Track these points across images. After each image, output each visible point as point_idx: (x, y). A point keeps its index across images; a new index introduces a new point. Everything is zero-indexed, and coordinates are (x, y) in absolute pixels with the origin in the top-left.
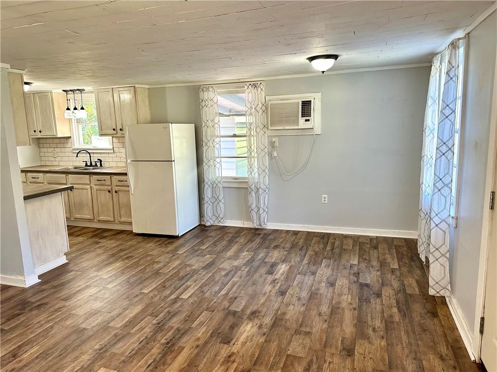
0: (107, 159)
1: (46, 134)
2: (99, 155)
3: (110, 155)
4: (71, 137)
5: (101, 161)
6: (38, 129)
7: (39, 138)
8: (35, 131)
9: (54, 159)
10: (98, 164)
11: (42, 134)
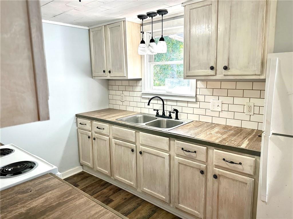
0: (185, 110)
1: (115, 75)
2: (175, 104)
3: (190, 105)
4: (141, 79)
5: (177, 111)
6: (108, 69)
7: (108, 80)
8: (104, 71)
9: (121, 103)
10: (173, 115)
11: (112, 74)
